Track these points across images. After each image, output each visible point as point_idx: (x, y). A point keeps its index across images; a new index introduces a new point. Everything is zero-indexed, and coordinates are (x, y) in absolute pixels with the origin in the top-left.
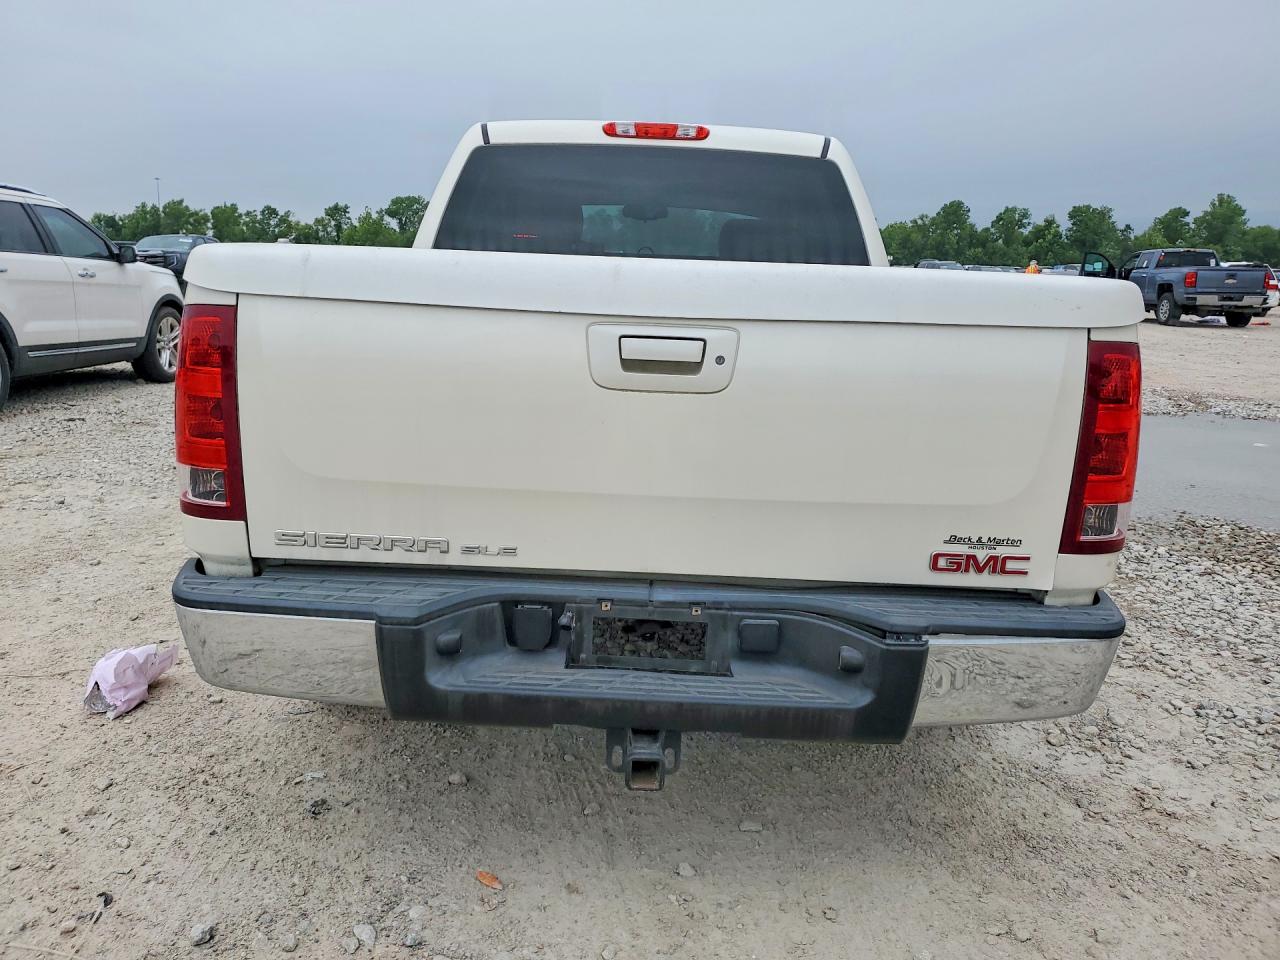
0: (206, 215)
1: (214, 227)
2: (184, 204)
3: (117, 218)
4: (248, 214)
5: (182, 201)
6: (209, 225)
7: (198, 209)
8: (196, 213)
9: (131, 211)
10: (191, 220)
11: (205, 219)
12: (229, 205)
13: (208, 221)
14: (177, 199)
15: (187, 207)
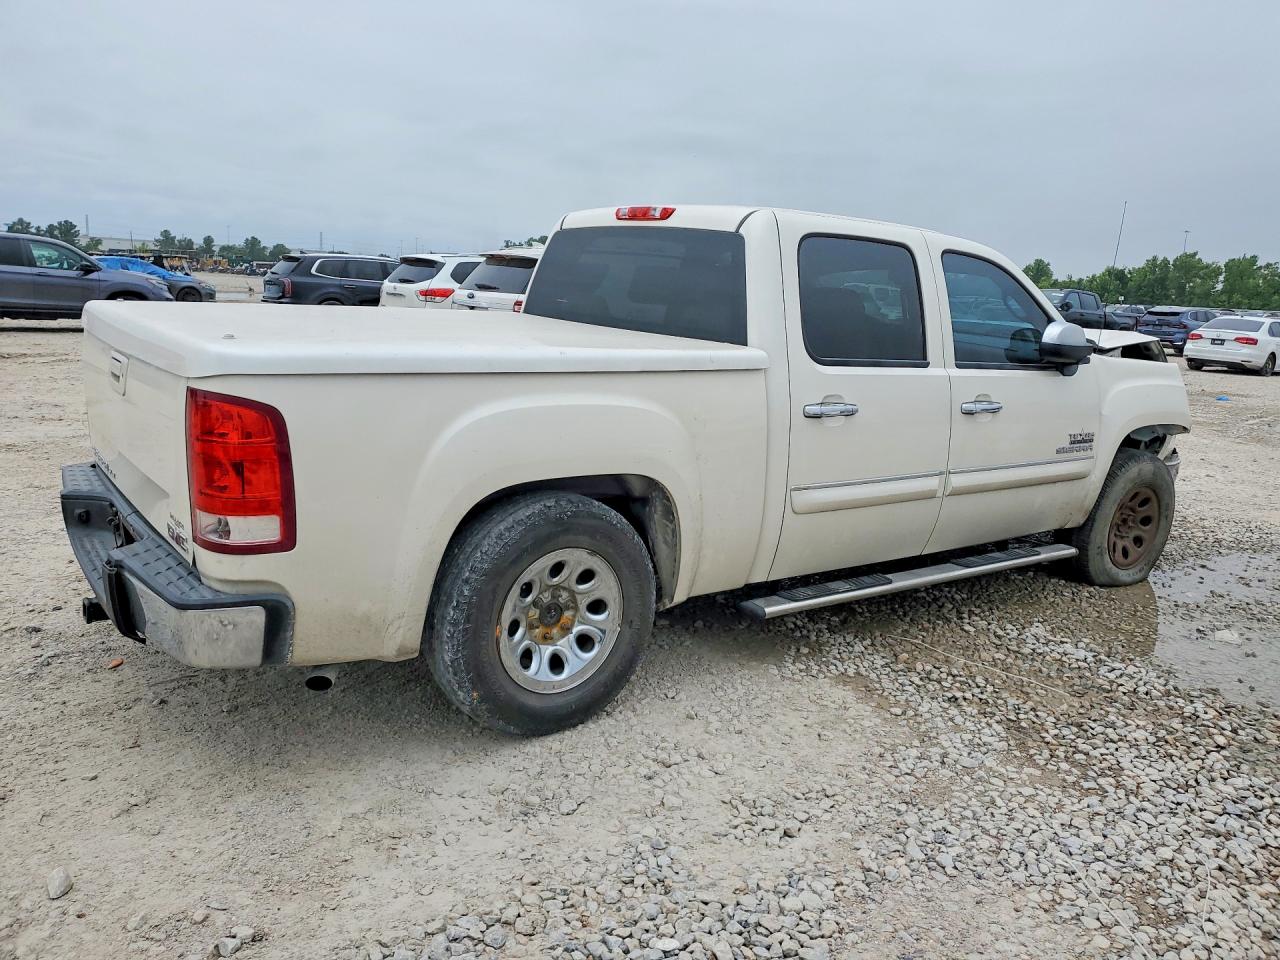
0: (1219, 268)
1: (1226, 280)
2: (1197, 257)
3: (1126, 271)
4: (1268, 266)
5: (1195, 254)
6: (1221, 278)
7: (1210, 262)
8: (1207, 267)
9: (1140, 263)
10: (1201, 273)
11: (1217, 272)
12: (1248, 257)
13: (1221, 274)
14: (1190, 251)
15: (1200, 260)
